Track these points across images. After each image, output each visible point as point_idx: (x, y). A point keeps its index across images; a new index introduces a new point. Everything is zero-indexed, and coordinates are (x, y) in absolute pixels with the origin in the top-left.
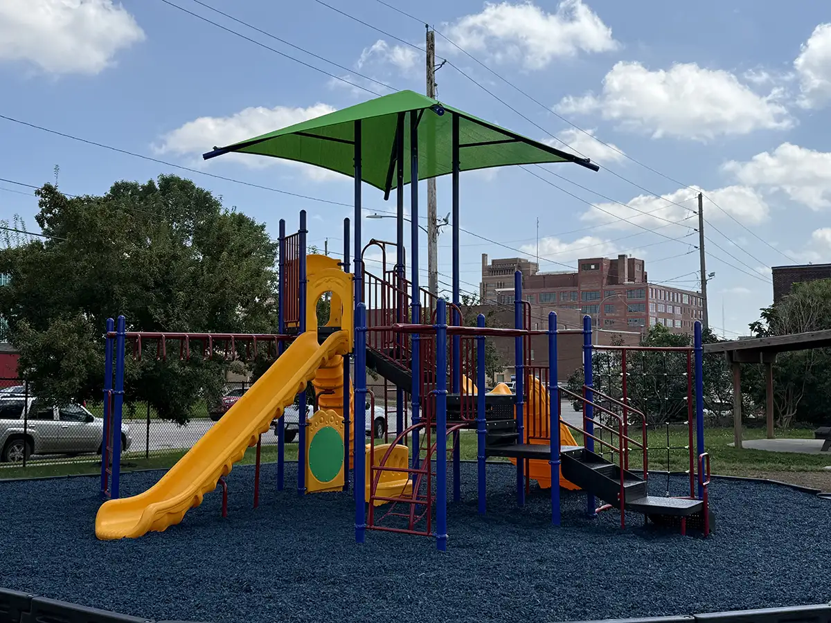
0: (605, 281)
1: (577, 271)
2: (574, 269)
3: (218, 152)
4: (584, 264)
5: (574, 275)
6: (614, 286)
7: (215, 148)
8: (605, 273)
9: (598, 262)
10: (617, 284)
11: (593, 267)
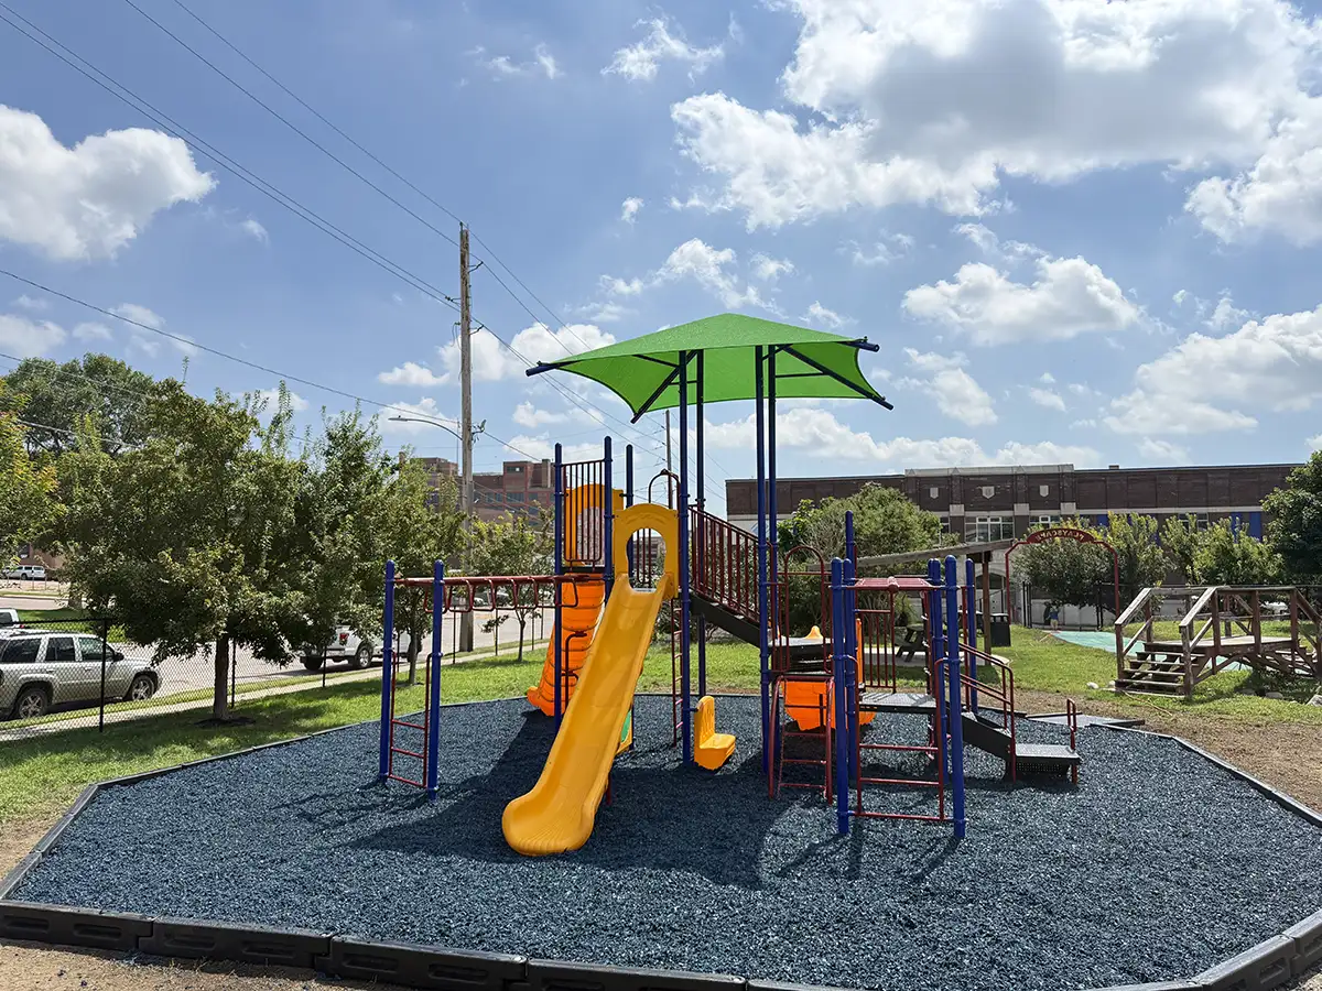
0: (529, 484)
1: (502, 472)
2: (499, 471)
3: (543, 367)
4: (509, 467)
5: (498, 477)
6: (538, 489)
7: (539, 363)
8: (530, 476)
9: (523, 465)
10: (540, 486)
11: (518, 469)
